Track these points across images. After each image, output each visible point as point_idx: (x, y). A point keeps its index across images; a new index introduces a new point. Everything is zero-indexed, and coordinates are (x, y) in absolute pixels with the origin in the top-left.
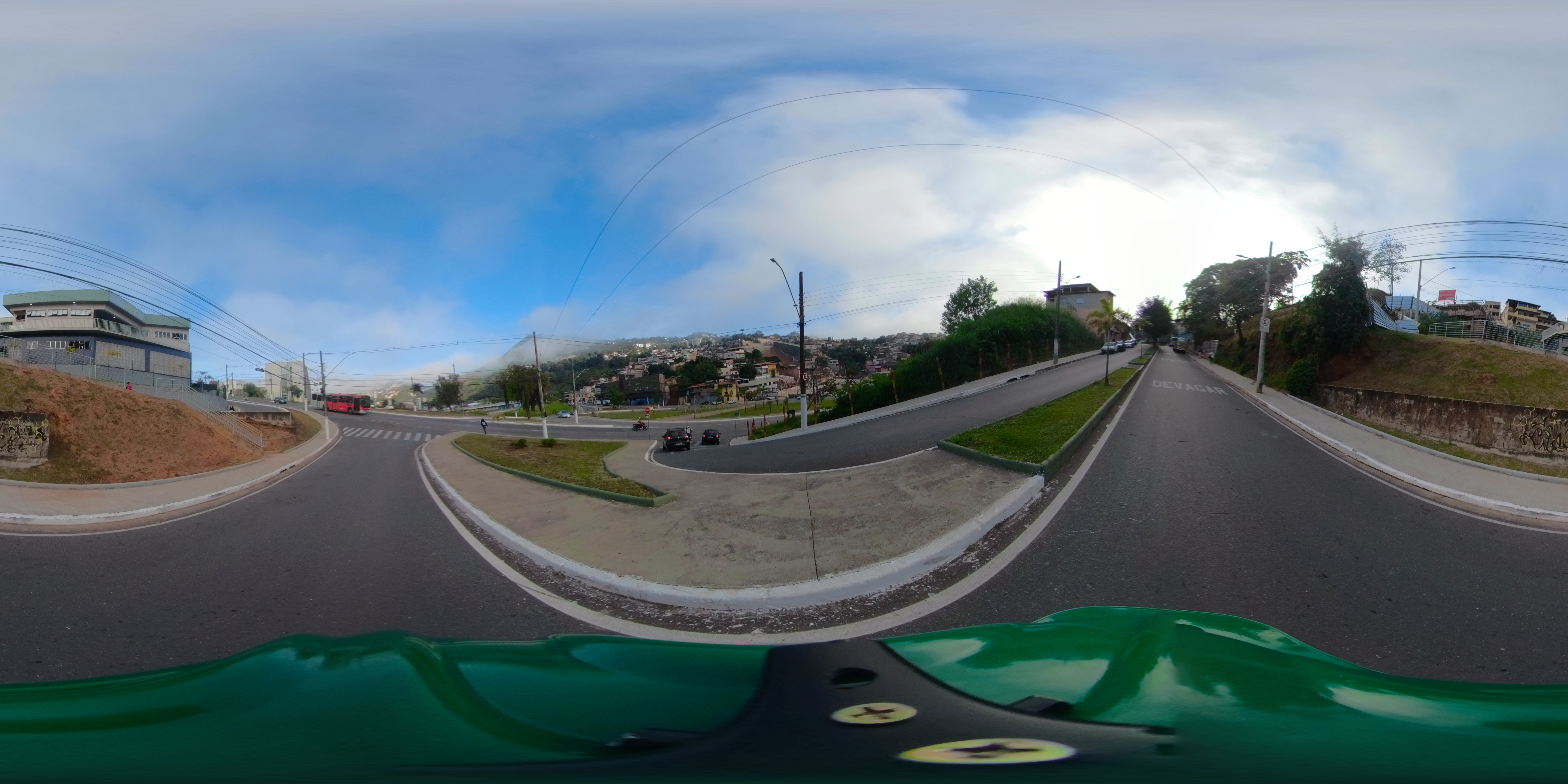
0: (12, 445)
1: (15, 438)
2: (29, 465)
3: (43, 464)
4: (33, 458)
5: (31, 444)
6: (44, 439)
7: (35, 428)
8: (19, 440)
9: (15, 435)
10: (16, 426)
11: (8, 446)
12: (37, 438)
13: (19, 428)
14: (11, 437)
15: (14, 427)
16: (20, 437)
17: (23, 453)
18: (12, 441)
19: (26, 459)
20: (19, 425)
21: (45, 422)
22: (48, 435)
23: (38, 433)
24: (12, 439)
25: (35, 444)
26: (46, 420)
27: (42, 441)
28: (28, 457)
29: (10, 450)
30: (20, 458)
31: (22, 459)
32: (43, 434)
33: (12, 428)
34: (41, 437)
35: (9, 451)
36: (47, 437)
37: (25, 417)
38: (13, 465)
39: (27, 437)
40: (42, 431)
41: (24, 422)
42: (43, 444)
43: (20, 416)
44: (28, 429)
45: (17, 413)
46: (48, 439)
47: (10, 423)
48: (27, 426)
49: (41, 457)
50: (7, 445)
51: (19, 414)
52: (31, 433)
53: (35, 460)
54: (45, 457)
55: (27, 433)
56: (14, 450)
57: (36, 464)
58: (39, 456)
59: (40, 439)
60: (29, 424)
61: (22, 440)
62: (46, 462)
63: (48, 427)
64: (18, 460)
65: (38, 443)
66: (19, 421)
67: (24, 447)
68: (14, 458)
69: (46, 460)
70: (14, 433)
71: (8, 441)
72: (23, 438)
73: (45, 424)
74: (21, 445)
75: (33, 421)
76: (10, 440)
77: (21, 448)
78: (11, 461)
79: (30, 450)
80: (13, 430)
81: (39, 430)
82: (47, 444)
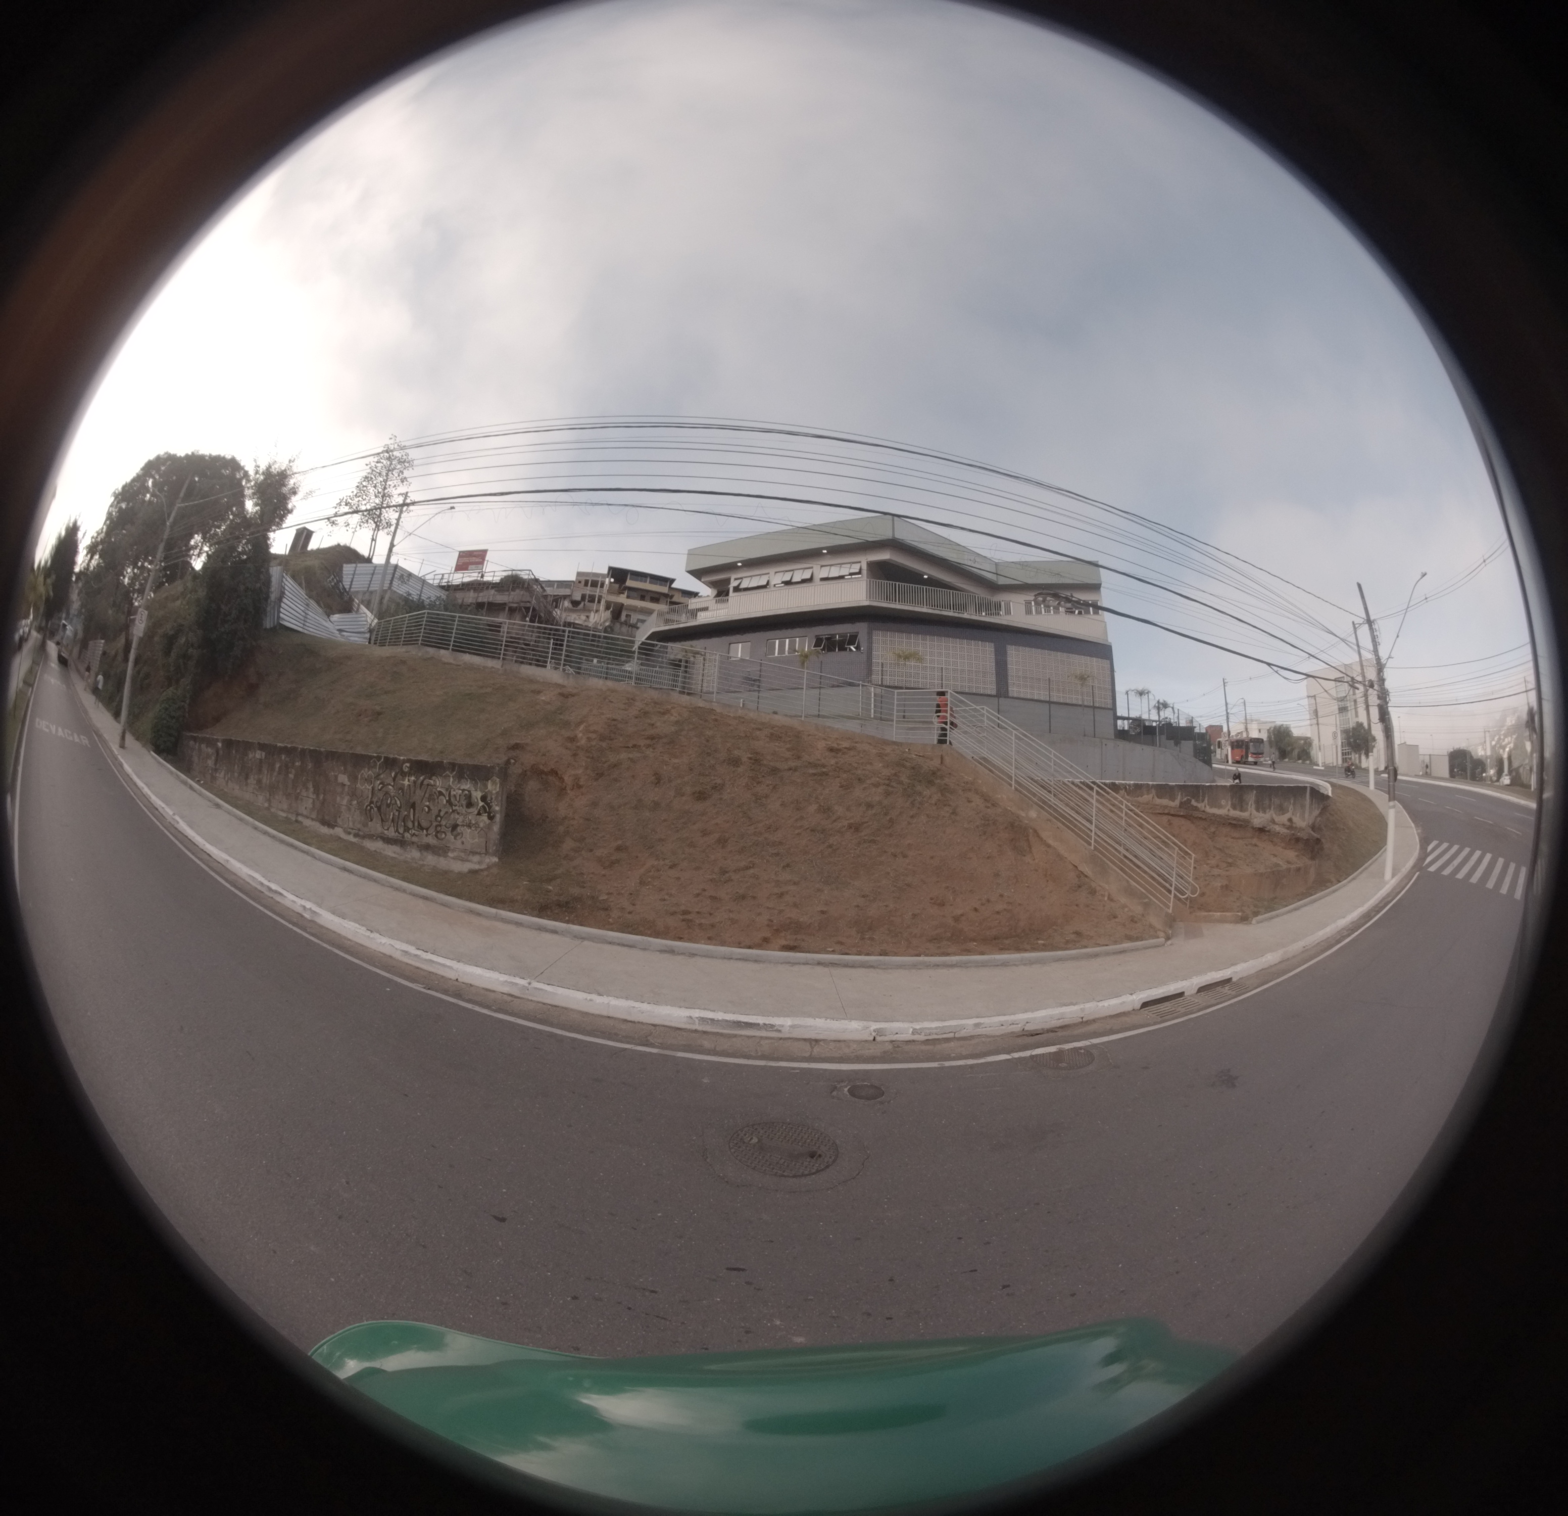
0: (440, 826)
1: (446, 813)
2: (465, 867)
3: (489, 868)
4: (474, 853)
5: (469, 826)
6: (491, 818)
7: (477, 795)
8: (452, 816)
9: (445, 806)
10: (447, 790)
11: (436, 826)
12: (479, 814)
13: (453, 793)
14: (440, 811)
15: (444, 791)
16: (453, 811)
17: (458, 844)
18: (441, 818)
19: (462, 855)
20: (452, 788)
21: (494, 783)
22: (497, 808)
23: (481, 804)
24: (442, 814)
25: (477, 825)
26: (495, 778)
27: (488, 821)
28: (464, 851)
29: (439, 835)
30: (454, 850)
31: (455, 854)
32: (490, 807)
33: (441, 793)
34: (485, 812)
35: (436, 836)
36: (496, 812)
37: (462, 771)
38: (443, 863)
39: (463, 810)
40: (489, 798)
41: (459, 782)
42: (489, 827)
43: (453, 770)
44: (465, 795)
45: (450, 763)
46: (498, 817)
47: (438, 784)
48: (463, 790)
49: (487, 853)
50: (435, 824)
51: (453, 766)
52: (470, 805)
53: (476, 858)
54: (494, 854)
55: (464, 803)
56: (443, 836)
57: (477, 867)
58: (484, 851)
59: (484, 818)
60: (467, 785)
61: (457, 816)
62: (495, 865)
63: (497, 793)
64: (450, 854)
65: (482, 825)
66: (451, 780)
67: (459, 829)
68: (441, 851)
69: (495, 859)
70: (445, 802)
71: (437, 816)
72: (458, 813)
73: (493, 787)
74: (455, 827)
75: (473, 779)
76: (438, 815)
77: (455, 833)
78: (439, 855)
79: (470, 838)
80: (442, 797)
81: (484, 799)
82: (496, 828)
